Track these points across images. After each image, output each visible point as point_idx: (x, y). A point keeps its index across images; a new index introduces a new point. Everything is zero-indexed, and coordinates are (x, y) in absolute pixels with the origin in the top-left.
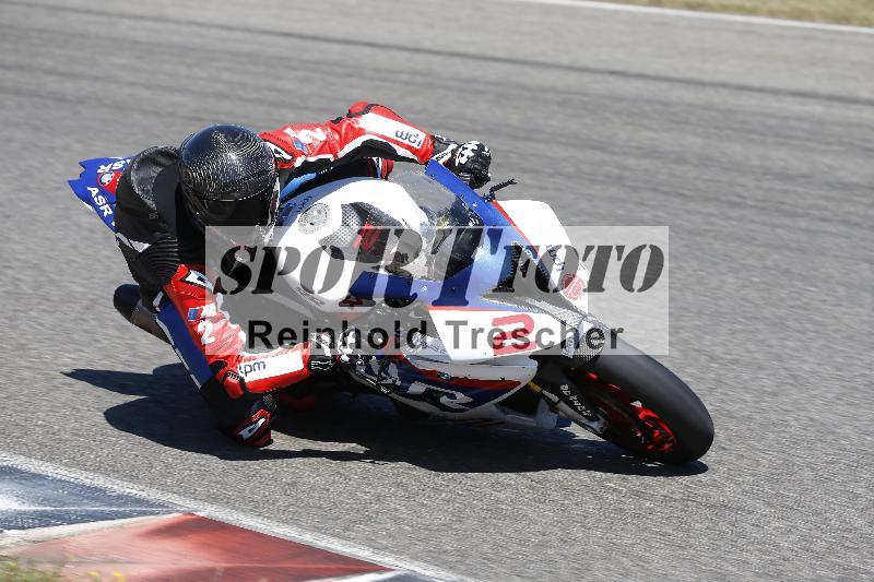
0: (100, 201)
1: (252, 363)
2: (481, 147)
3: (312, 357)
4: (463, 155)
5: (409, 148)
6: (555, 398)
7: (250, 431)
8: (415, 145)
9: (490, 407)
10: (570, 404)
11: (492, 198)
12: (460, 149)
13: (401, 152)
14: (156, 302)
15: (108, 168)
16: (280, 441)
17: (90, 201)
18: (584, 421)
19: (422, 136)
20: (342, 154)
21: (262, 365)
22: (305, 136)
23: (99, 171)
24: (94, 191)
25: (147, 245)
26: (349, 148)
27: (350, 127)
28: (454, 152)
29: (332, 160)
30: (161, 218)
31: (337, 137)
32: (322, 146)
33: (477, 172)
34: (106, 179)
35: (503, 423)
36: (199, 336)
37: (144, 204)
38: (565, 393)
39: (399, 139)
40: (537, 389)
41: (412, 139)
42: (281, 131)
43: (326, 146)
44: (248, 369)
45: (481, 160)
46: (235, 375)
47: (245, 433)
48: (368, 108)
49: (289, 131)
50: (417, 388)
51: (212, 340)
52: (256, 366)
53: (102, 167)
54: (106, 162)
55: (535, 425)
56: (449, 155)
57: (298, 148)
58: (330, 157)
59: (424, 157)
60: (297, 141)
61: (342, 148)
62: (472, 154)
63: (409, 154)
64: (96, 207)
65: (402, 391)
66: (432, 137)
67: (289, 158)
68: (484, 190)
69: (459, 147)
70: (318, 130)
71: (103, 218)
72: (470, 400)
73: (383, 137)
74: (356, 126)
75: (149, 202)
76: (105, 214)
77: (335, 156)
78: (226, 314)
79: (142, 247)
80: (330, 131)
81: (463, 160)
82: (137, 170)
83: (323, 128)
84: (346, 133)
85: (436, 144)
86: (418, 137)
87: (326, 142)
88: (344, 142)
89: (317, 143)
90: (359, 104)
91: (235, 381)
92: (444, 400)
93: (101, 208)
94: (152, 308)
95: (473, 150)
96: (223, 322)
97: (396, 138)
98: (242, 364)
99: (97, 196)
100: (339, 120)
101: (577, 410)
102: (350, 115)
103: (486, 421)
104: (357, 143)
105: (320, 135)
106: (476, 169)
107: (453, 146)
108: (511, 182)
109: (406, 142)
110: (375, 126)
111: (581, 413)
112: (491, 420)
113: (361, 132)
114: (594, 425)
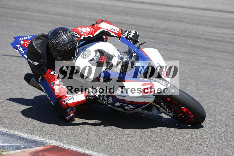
0: (20, 49)
1: (69, 98)
2: (136, 32)
3: (87, 96)
4: (131, 35)
5: (114, 33)
6: (159, 107)
7: (69, 117)
8: (116, 32)
9: (139, 110)
10: (164, 108)
11: (139, 47)
12: (130, 33)
13: (112, 34)
14: (39, 80)
15: (22, 39)
16: (77, 120)
17: (17, 49)
18: (168, 113)
19: (118, 29)
20: (95, 35)
21: (72, 98)
22: (84, 30)
23: (20, 40)
24: (18, 46)
25: (38, 63)
26: (97, 33)
27: (97, 26)
28: (128, 34)
29: (92, 37)
30: (42, 55)
31: (93, 30)
32: (89, 33)
33: (135, 40)
34: (22, 42)
35: (142, 114)
36: (54, 90)
37: (37, 51)
38: (162, 105)
39: (112, 30)
40: (154, 104)
41: (115, 30)
42: (77, 29)
43: (90, 33)
44: (69, 100)
45: (136, 36)
46: (65, 101)
47: (67, 118)
48: (102, 21)
49: (79, 28)
50: (118, 104)
51: (58, 91)
52: (71, 99)
53: (20, 39)
54: (22, 37)
55: (151, 114)
56: (126, 35)
57: (82, 33)
58: (91, 36)
59: (119, 36)
60: (82, 31)
61: (95, 33)
62: (133, 35)
63: (114, 35)
64: (19, 51)
65: (113, 105)
66: (121, 30)
67: (79, 36)
68: (137, 45)
69: (129, 32)
70: (88, 28)
71: (21, 54)
72: (134, 107)
73: (107, 29)
74: (99, 26)
75: (39, 50)
76: (22, 53)
77: (93, 35)
78: (62, 83)
79: (36, 64)
80: (91, 28)
81: (131, 36)
82: (35, 41)
83: (89, 27)
84: (96, 29)
85: (122, 32)
86: (117, 30)
87: (90, 31)
88: (95, 31)
89: (88, 32)
90: (99, 20)
91: (65, 103)
92: (126, 107)
93: (21, 51)
94: (38, 81)
95: (133, 33)
96: (61, 86)
97: (111, 30)
98: (67, 98)
99: (19, 47)
100: (94, 25)
101: (165, 110)
102: (97, 23)
103: (138, 113)
104: (99, 31)
105: (88, 29)
106: (134, 39)
107: (127, 32)
108: (145, 43)
109: (114, 31)
110: (104, 26)
111: (167, 111)
112: (139, 113)
113: (100, 28)
114: (170, 114)
